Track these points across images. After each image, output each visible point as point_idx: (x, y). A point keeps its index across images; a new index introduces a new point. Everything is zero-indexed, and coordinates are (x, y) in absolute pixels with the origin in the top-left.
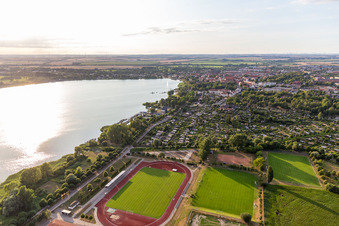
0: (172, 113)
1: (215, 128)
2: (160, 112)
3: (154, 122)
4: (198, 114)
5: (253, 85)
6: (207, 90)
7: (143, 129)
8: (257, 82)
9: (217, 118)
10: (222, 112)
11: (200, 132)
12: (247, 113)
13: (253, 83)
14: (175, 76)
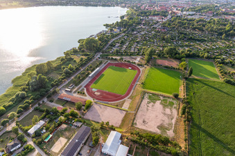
0: (124, 32)
1: (154, 43)
2: (116, 31)
3: (113, 38)
4: (143, 33)
5: (179, 13)
6: (147, 16)
7: (107, 42)
8: (182, 11)
9: (155, 36)
10: (158, 32)
11: (144, 45)
12: (175, 33)
13: (180, 12)
14: (123, 5)
